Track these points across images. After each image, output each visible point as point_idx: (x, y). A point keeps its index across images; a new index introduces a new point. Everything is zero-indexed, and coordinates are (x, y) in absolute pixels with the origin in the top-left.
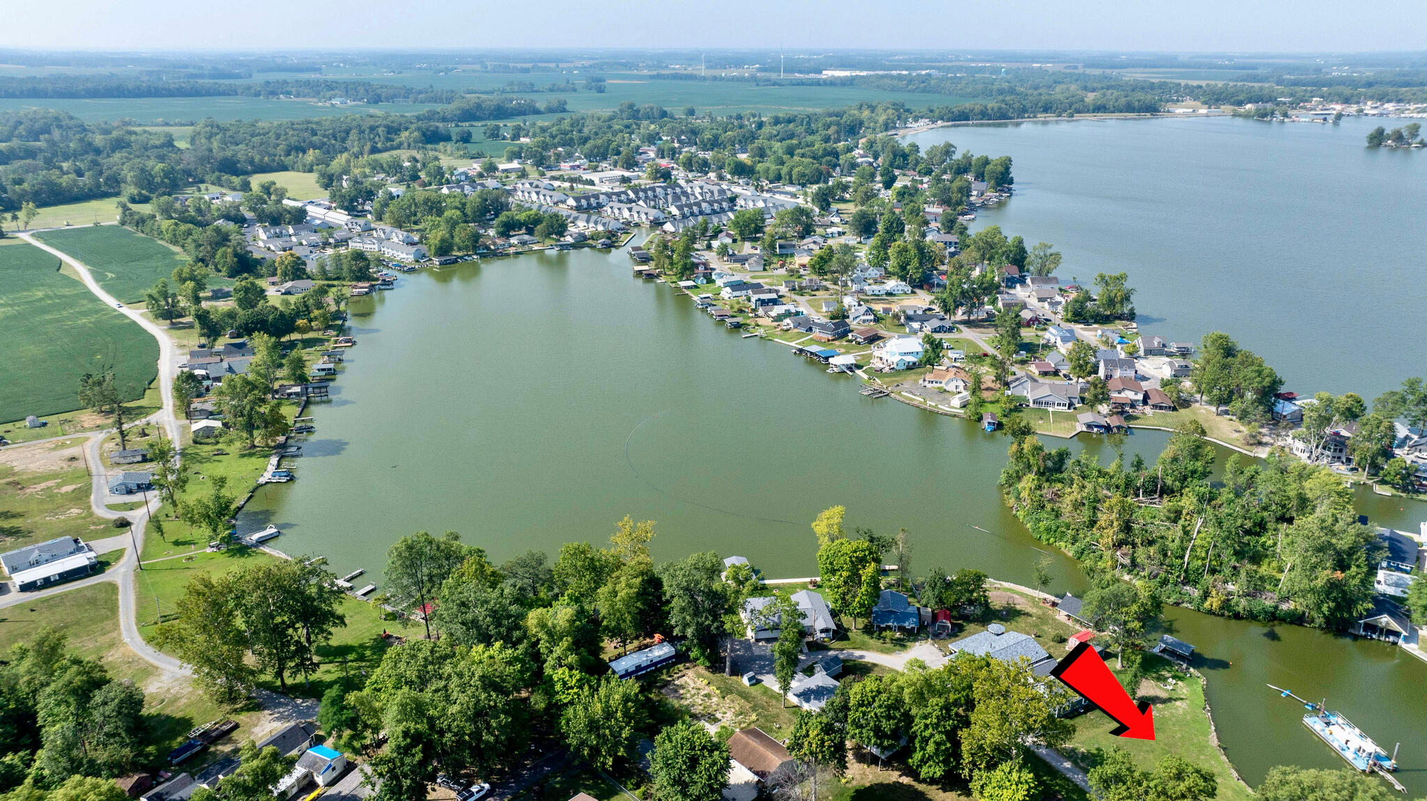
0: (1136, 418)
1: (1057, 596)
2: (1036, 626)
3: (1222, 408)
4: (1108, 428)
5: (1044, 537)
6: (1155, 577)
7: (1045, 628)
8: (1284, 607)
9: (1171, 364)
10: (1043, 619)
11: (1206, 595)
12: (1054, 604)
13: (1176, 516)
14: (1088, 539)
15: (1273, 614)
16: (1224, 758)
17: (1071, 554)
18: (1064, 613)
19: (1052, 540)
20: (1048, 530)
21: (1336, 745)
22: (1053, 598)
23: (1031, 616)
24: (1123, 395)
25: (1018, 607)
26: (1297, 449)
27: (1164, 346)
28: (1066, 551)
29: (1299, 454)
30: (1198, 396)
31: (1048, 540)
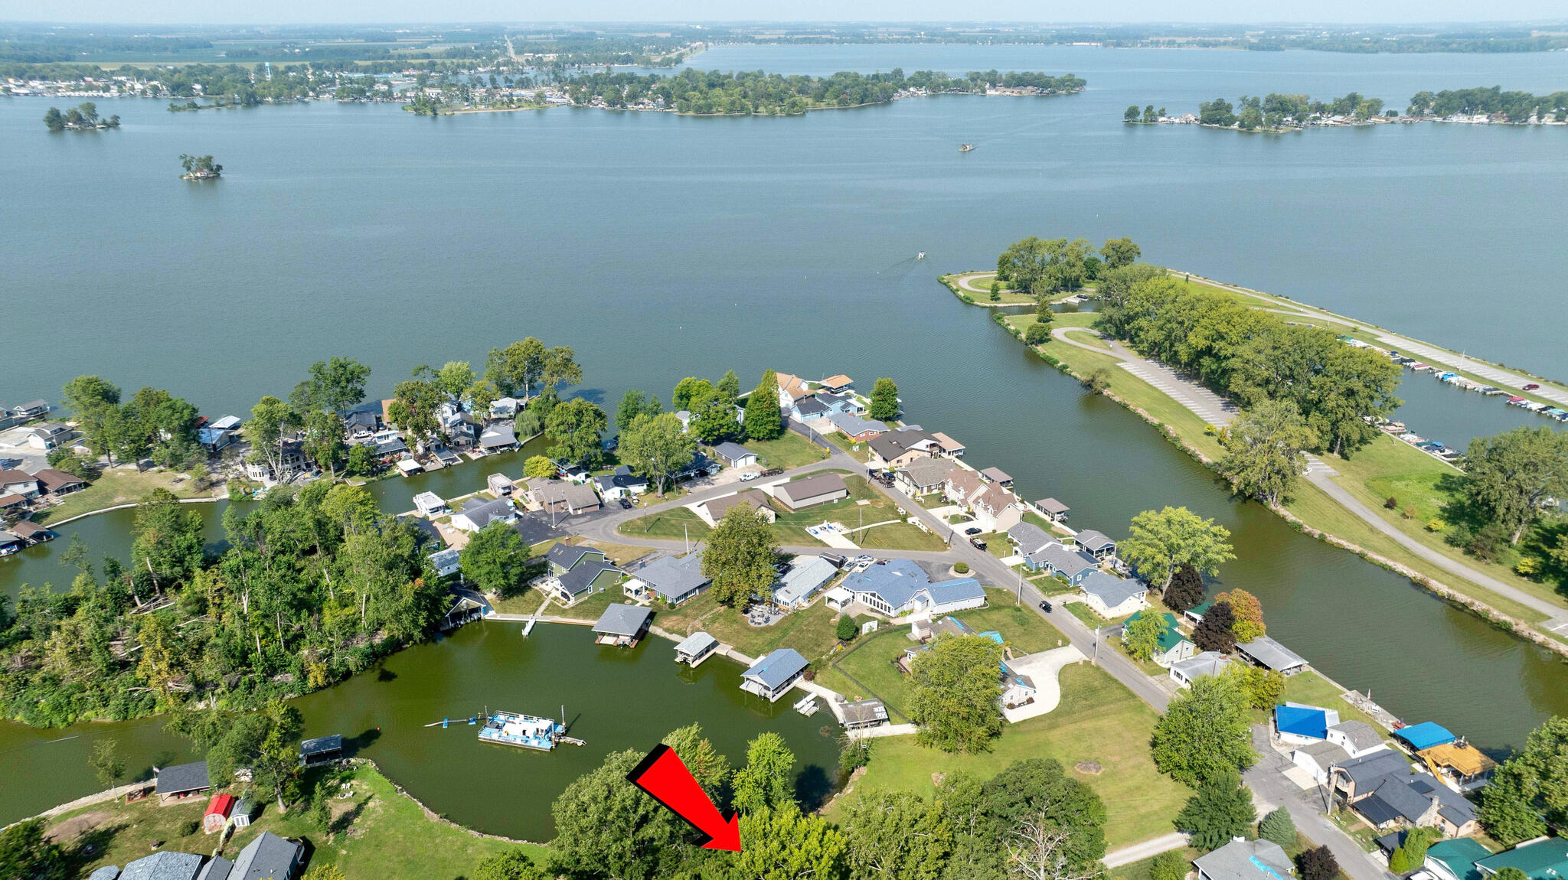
0: (47, 515)
1: (138, 780)
2: (145, 834)
3: (142, 462)
4: (21, 544)
5: (57, 719)
6: (236, 686)
7: (159, 828)
8: (377, 641)
9: (39, 433)
10: (147, 820)
11: (304, 675)
12: (147, 792)
13: (201, 606)
14: (121, 690)
15: (373, 653)
16: (454, 825)
17: (110, 719)
18: (166, 795)
19: (71, 717)
20: (57, 708)
21: (519, 742)
22: (141, 786)
23: (127, 826)
24: (8, 493)
25: (101, 828)
26: (255, 474)
27: (9, 414)
28: (100, 719)
29: (258, 479)
30: (103, 459)
31: (65, 720)
